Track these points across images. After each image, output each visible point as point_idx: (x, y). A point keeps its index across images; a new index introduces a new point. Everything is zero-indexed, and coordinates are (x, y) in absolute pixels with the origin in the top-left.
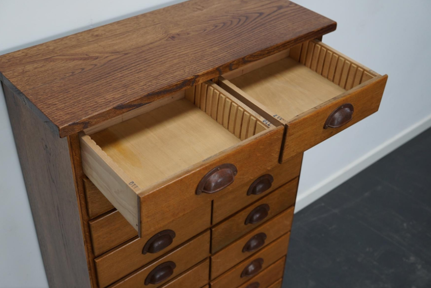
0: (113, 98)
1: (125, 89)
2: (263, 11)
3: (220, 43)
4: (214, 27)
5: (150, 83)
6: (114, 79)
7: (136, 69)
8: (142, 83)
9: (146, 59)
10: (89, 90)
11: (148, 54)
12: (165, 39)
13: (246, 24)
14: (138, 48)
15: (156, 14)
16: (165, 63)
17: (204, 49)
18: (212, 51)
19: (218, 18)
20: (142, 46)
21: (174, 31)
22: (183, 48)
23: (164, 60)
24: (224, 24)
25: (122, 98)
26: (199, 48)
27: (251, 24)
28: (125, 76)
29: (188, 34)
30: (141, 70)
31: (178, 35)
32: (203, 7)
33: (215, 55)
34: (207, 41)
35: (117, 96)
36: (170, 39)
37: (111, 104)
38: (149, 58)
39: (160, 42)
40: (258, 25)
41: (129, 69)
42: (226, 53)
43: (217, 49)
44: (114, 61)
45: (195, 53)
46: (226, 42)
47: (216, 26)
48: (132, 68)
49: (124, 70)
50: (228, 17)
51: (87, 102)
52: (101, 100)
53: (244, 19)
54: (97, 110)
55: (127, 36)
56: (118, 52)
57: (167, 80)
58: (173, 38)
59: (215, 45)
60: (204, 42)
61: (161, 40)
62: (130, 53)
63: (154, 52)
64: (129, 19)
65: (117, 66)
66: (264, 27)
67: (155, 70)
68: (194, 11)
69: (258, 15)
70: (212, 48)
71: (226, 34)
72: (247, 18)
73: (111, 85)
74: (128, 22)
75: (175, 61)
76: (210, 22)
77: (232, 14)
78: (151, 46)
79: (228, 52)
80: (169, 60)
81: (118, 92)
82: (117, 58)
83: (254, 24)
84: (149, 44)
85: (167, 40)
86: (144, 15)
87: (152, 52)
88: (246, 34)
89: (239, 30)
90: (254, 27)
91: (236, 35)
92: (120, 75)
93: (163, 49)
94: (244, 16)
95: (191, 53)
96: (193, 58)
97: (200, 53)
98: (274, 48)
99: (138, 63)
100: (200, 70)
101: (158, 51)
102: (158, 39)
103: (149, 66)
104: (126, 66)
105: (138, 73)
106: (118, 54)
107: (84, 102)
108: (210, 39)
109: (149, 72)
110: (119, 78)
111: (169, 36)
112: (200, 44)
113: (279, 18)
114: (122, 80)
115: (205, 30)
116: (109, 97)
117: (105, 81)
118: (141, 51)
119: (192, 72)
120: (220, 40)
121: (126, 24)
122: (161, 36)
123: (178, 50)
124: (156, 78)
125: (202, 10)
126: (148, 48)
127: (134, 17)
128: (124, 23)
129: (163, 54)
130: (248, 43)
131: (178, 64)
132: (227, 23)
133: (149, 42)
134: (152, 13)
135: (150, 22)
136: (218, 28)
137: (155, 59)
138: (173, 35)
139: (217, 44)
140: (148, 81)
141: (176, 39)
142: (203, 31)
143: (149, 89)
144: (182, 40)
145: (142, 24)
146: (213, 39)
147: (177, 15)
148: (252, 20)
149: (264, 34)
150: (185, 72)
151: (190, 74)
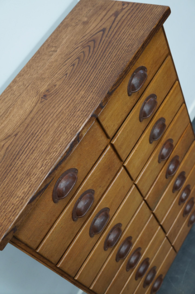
0: (23, 193)
1: (29, 178)
2: (104, 26)
3: (83, 85)
4: (72, 67)
5: (45, 162)
6: (17, 170)
7: (29, 150)
8: (39, 164)
9: (32, 134)
10: (3, 192)
11: (32, 127)
12: (40, 102)
13: (96, 49)
14: (23, 123)
15: (23, 75)
16: (48, 131)
17: (73, 98)
18: (80, 97)
19: (72, 54)
20: (26, 119)
21: (43, 89)
22: (57, 105)
23: (47, 128)
24: (78, 58)
25: (30, 191)
26: (69, 99)
27: (100, 47)
28: (24, 162)
29: (55, 86)
30: (33, 149)
31: (48, 90)
32: (56, 47)
33: (84, 100)
34: (73, 87)
35: (26, 190)
36: (43, 99)
37: (25, 201)
38: (35, 130)
39: (37, 106)
40: (106, 46)
41: (24, 152)
42: (92, 93)
43: (83, 93)
44: (10, 148)
45: (68, 107)
46: (88, 80)
47: (74, 65)
48: (26, 149)
49: (21, 155)
50: (79, 48)
51: (6, 207)
52: (15, 201)
53: (92, 44)
54: (17, 213)
55: (10, 113)
56: (9, 136)
57: (57, 152)
58: (45, 96)
59: (80, 89)
60: (71, 89)
61: (36, 104)
62: (19, 132)
63: (36, 121)
64: (4, 92)
65: (14, 152)
66: (112, 45)
67: (44, 143)
68: (51, 55)
69: (101, 33)
70: (79, 93)
71: (85, 69)
72: (94, 41)
73: (17, 179)
74: (6, 96)
75: (56, 125)
76: (67, 62)
77: (81, 44)
78: (31, 115)
79: (93, 91)
80: (51, 125)
81: (25, 184)
82: (11, 143)
83: (103, 46)
84: (29, 114)
85: (41, 102)
86: (14, 81)
87: (35, 122)
88: (100, 61)
89: (93, 59)
90: (104, 51)
91: (93, 67)
92: (20, 163)
93: (42, 115)
94: (91, 41)
95: (65, 108)
96: (68, 114)
97: (72, 104)
98: (129, 66)
99: (28, 142)
100: (78, 126)
101: (38, 119)
102: (34, 104)
103: (38, 140)
104: (21, 150)
105: (32, 153)
106: (10, 138)
107: (4, 209)
108: (74, 84)
109: (41, 148)
110: (20, 167)
111: (41, 96)
112: (68, 93)
113: (120, 27)
114: (23, 168)
115: (66, 74)
116: (20, 193)
117: (11, 176)
118: (26, 125)
119: (73, 131)
120: (82, 81)
121: (5, 99)
122: (35, 99)
123: (53, 109)
124: (48, 152)
125: (56, 51)
126: (30, 119)
127: (8, 87)
128: (3, 99)
129: (44, 120)
130: (106, 72)
131: (59, 127)
132: (81, 56)
133: (28, 111)
134: (20, 75)
135: (22, 87)
136: (76, 66)
137: (40, 130)
138: (44, 93)
139: (82, 87)
140: (42, 159)
141: (48, 97)
142: (65, 77)
143: (46, 168)
144: (53, 96)
145: (16, 93)
146: (76, 82)
147: (39, 68)
148: (99, 41)
149: (114, 54)
150: (68, 135)
151: (72, 135)
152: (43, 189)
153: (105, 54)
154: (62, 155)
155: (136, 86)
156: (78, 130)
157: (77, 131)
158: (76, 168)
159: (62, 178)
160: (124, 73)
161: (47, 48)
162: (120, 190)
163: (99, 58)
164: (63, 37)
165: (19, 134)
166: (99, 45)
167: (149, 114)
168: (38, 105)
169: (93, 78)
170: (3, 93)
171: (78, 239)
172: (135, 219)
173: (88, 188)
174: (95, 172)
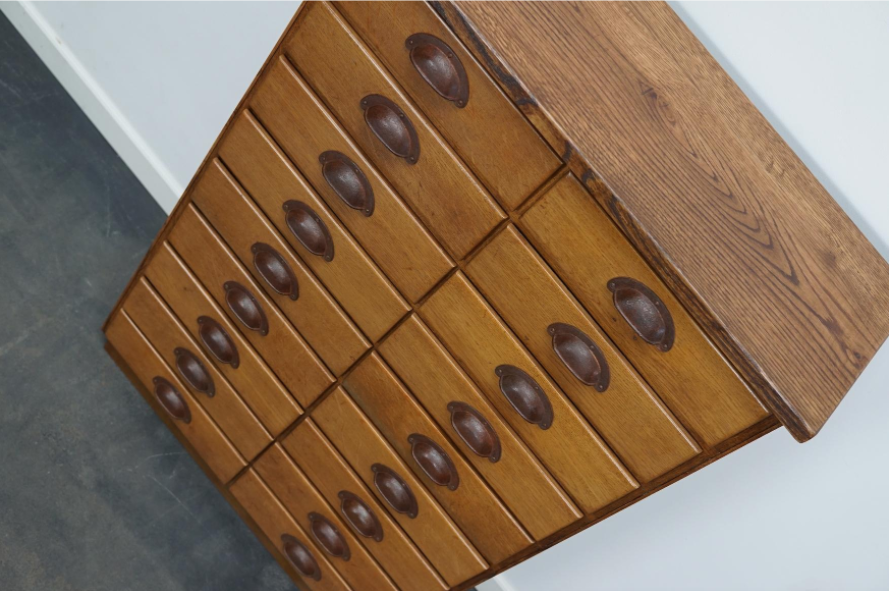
2: (804, 285)
3: (653, 167)
5: (493, 22)
9: (567, 34)
11: (584, 41)
12: (643, 81)
13: (743, 237)
14: (602, 32)
16: (563, 60)
17: (626, 134)
18: (623, 147)
19: (747, 191)
20: (609, 40)
21: (672, 100)
22: (620, 102)
23: (571, 61)
24: (731, 197)
26: (627, 128)
27: (747, 247)
29: (673, 123)
31: (666, 106)
32: (782, 175)
33: (612, 150)
36: (646, 88)
38: (574, 41)
39: (633, 71)
40: (744, 259)
42: (626, 171)
43: (632, 156)
45: (607, 116)
47: (715, 179)
50: (760, 213)
53: (762, 239)
55: (636, 24)
57: (507, 49)
58: (654, 95)
59: (646, 158)
61: (640, 73)
62: (582, 15)
63: (595, 53)
64: (695, 38)
66: (743, 270)
67: (536, 39)
68: (760, 156)
69: (789, 273)
70: (634, 149)
75: (572, 77)
76: (729, 173)
77: (770, 221)
78: (611, 51)
79: (629, 175)
80: (576, 70)
84: (618, 51)
85: (640, 83)
86: (716, 67)
87: (595, 50)
88: (705, 227)
90: (733, 248)
91: (695, 207)
93: (607, 68)
94: (771, 242)
95: (607, 111)
96: (589, 108)
97: (611, 125)
99: (551, 19)
100: (552, 109)
101: (600, 59)
102: (640, 69)
103: (548, 34)
108: (664, 154)
111: (655, 89)
112: (643, 133)
113: (791, 312)
115: (695, 155)
118: (594, 34)
119: (543, 95)
120: (665, 171)
121: (676, 32)
122: (653, 76)
123: (613, 93)
125: (769, 171)
126: (605, 46)
127: (705, 49)
128: (679, 30)
129: (592, 65)
130: (669, 219)
131: (565, 79)
132: (736, 203)
133: (629, 53)
134: (728, 82)
135: (695, 70)
136: (711, 181)
137: (571, 48)
138: (660, 97)
139: (648, 161)
141: (649, 99)
142: (690, 149)
143: (477, 17)
144: (648, 107)
145: (683, 56)
146: (667, 161)
147: (734, 121)
148: (766, 255)
149: (713, 260)
150: (539, 83)
151: (535, 90)
153: (723, 245)
156: (543, 104)
157: (540, 100)
158: (469, 104)
161: (785, 160)
162: (406, 254)
163: (714, 229)
164: (804, 202)
165: (577, 15)
166: (751, 247)
168: (636, 75)
169: (665, 192)
170: (693, 35)
172: (333, 311)
173: (422, 146)
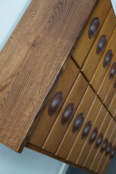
0: (30, 113)
1: (32, 103)
3: (59, 35)
4: (49, 23)
5: (41, 90)
6: (22, 98)
7: (29, 83)
8: (37, 92)
9: (29, 72)
10: (15, 114)
11: (28, 67)
13: (63, 9)
14: (21, 65)
15: (16, 33)
16: (40, 68)
17: (53, 45)
18: (58, 43)
19: (48, 14)
20: (23, 62)
21: (31, 40)
22: (43, 50)
23: (39, 67)
24: (52, 16)
25: (34, 111)
26: (51, 45)
27: (66, 7)
28: (26, 92)
29: (39, 37)
30: (32, 82)
31: (35, 41)
32: (35, 11)
33: (62, 45)
34: (52, 37)
35: (31, 111)
36: (33, 47)
37: (31, 118)
38: (30, 69)
39: (29, 53)
40: (70, 6)
41: (26, 85)
42: (66, 39)
43: (60, 40)
44: (15, 83)
45: (51, 51)
46: (62, 31)
47: (50, 22)
48: (27, 83)
49: (23, 87)
50: (52, 10)
51: (19, 124)
52: (25, 119)
53: (60, 6)
54: (27, 128)
55: (11, 59)
56: (14, 75)
57: (48, 82)
58: (33, 45)
59: (57, 37)
60: (51, 39)
61: (28, 51)
62: (19, 72)
63: (31, 63)
64: (5, 45)
65: (19, 86)
66: (74, 5)
67: (38, 77)
68: (33, 17)
70: (57, 40)
71: (58, 24)
72: (61, 3)
73: (24, 104)
74: (7, 48)
76: (45, 20)
77: (53, 7)
78: (26, 59)
79: (67, 38)
80: (41, 64)
81: (30, 107)
82: (15, 80)
83: (68, 6)
84: (25, 59)
85: (32, 49)
86: (11, 37)
87: (29, 63)
88: (68, 17)
89: (63, 16)
90: (69, 9)
91: (64, 21)
92: (24, 93)
93: (34, 58)
94: (59, 4)
95: (49, 52)
96: (52, 56)
97: (53, 49)
98: (88, 18)
99: (27, 77)
100: (60, 63)
101: (32, 61)
102: (27, 51)
103: (34, 76)
104: (23, 83)
105: (31, 85)
106: (14, 76)
107: (18, 125)
108: (52, 34)
109: (36, 81)
110: (24, 96)
111: (31, 46)
112: (49, 41)
114: (26, 96)
115: (46, 29)
116: (27, 113)
117: (19, 102)
118: (24, 66)
119: (57, 67)
120: (58, 32)
121: (6, 50)
122: (27, 48)
123: (41, 53)
124: (42, 83)
125: (36, 14)
126: (26, 62)
127: (7, 42)
128: (5, 50)
129: (36, 62)
130: (73, 24)
131: (47, 65)
132: (54, 15)
133: (24, 56)
134: (14, 33)
135: (16, 41)
136: (51, 22)
137: (34, 69)
138: (33, 43)
139: (58, 36)
140: (39, 88)
141: (36, 45)
142: (45, 30)
144: (39, 44)
145: (13, 45)
146: (54, 33)
147: (26, 26)
148: (65, 3)
149: (77, 11)
150: (54, 70)
151: (57, 70)
152: (42, 109)
153: (70, 12)
154: (52, 84)
155: (93, 31)
156: (60, 66)
157: (60, 67)
158: (61, 91)
159: (53, 99)
160: (86, 23)
161: (29, 12)
162: (88, 100)
163: (67, 15)
164: (40, 3)
165: (20, 73)
166: (65, 6)
167: (103, 48)
168: (30, 51)
169: (65, 29)
170: (4, 46)
171: (66, 136)
173: (70, 103)
174: (73, 91)
